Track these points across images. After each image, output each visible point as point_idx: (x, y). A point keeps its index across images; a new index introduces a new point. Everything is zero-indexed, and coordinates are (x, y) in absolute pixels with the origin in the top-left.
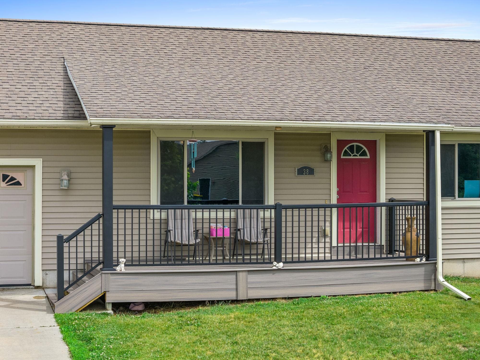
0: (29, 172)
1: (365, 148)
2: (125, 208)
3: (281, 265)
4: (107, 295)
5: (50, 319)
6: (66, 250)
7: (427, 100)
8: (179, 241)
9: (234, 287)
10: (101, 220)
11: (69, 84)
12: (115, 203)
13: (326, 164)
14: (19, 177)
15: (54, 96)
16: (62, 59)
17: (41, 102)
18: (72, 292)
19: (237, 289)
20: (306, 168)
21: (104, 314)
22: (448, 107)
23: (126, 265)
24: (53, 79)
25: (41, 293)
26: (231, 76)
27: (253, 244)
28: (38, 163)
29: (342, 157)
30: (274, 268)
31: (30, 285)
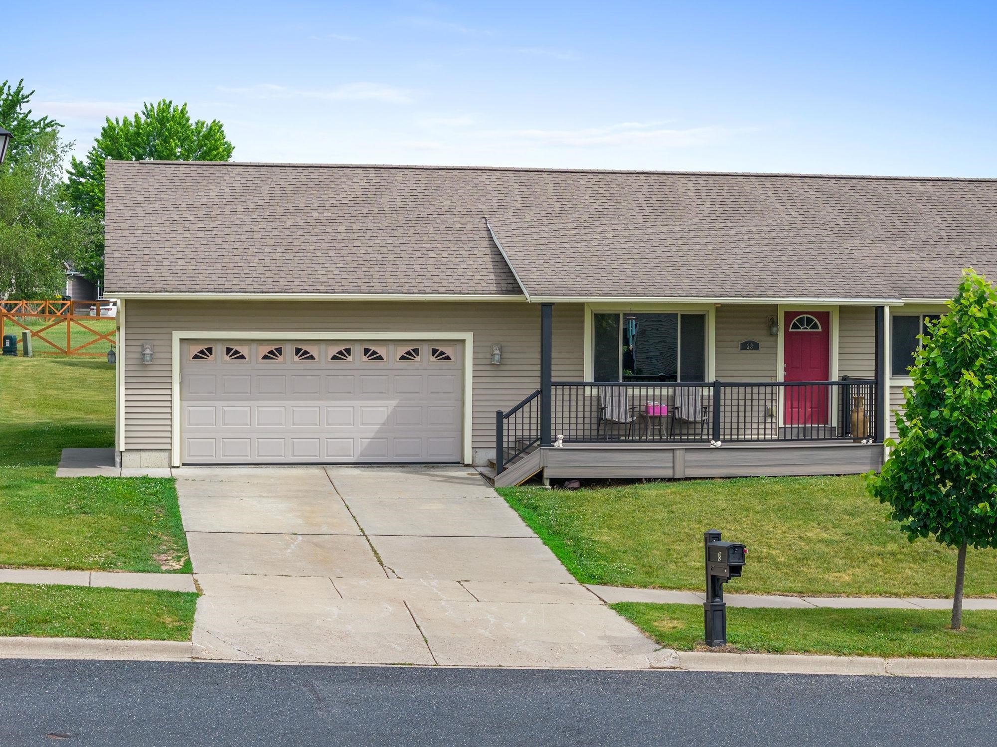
0: (459, 347)
1: (816, 320)
2: (563, 385)
3: (719, 444)
4: (546, 470)
5: (491, 492)
6: (505, 427)
7: (890, 265)
8: (615, 419)
9: (671, 465)
10: (539, 396)
11: (497, 252)
12: (554, 380)
13: (771, 339)
14: (448, 351)
15: (484, 267)
16: (483, 220)
17: (472, 274)
18: (510, 467)
19: (674, 467)
20: (750, 342)
21: (543, 488)
22: (913, 273)
23: (564, 441)
24: (478, 246)
25: (472, 471)
26: (670, 240)
27: (691, 423)
28: (468, 337)
29: (790, 330)
30: (712, 446)
31: (459, 463)
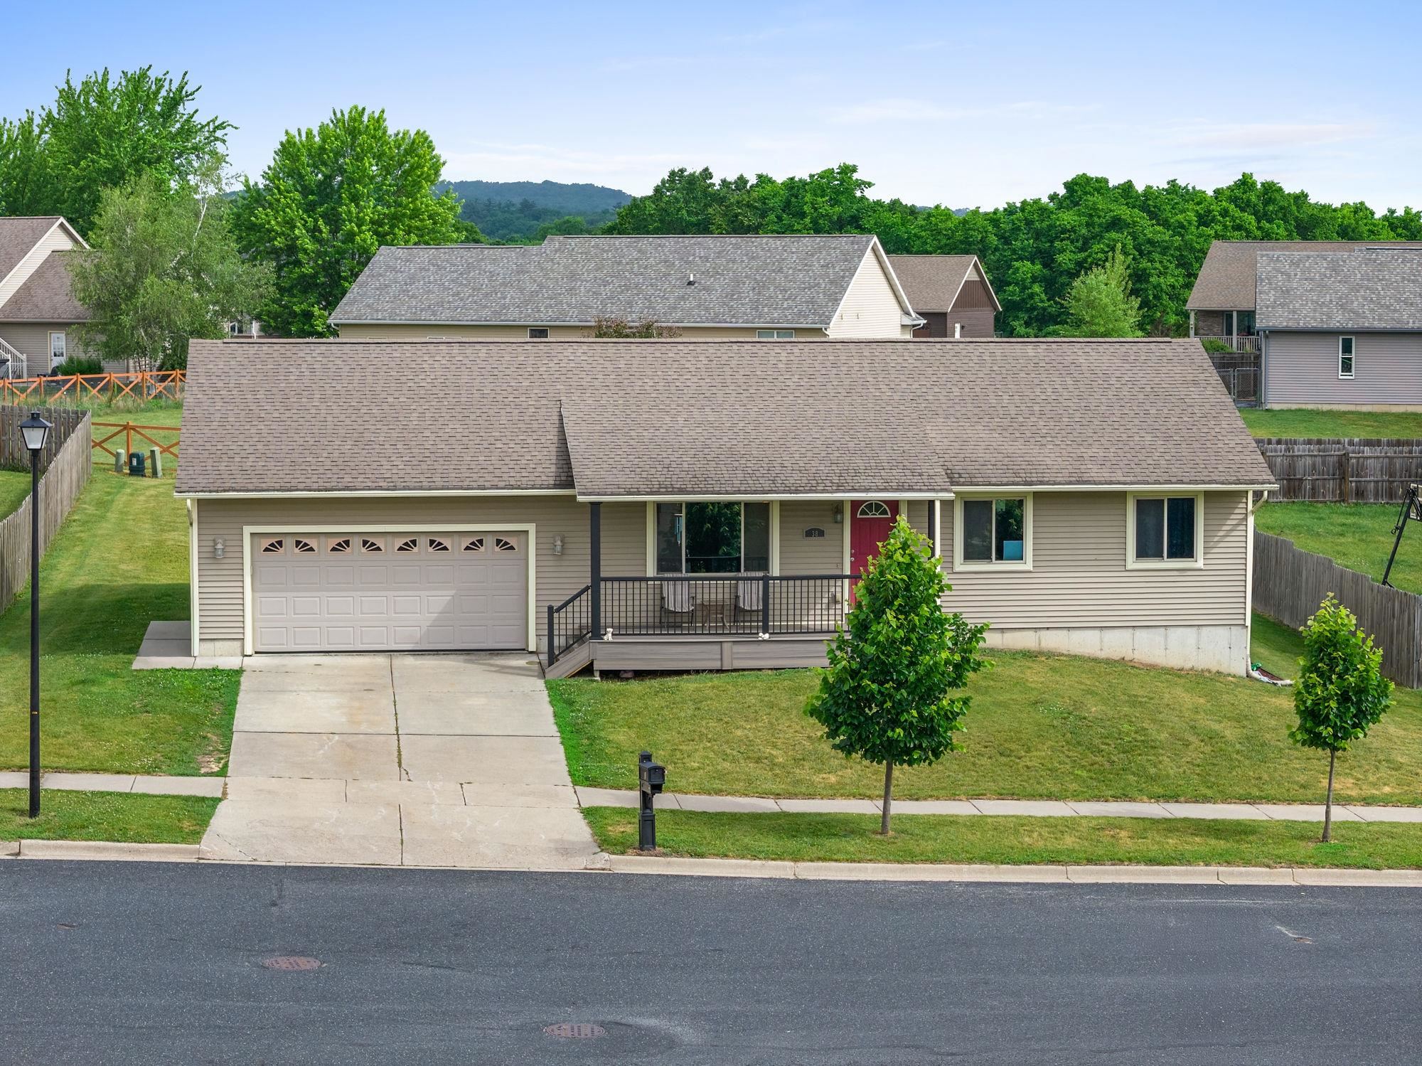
0: (522, 537)
1: (885, 506)
2: (612, 580)
3: (767, 636)
4: (595, 662)
5: (540, 684)
6: (556, 621)
7: (967, 447)
8: (672, 609)
9: (719, 657)
10: (590, 591)
11: (563, 441)
12: (603, 575)
13: (840, 525)
14: (512, 541)
15: (548, 458)
16: (558, 403)
17: (534, 466)
18: (562, 659)
19: (721, 659)
20: (815, 530)
21: (592, 680)
22: (987, 457)
23: (613, 635)
24: (547, 433)
25: (534, 658)
26: (742, 424)
27: (754, 611)
28: (531, 528)
29: (858, 516)
30: (760, 639)
31: (524, 650)
